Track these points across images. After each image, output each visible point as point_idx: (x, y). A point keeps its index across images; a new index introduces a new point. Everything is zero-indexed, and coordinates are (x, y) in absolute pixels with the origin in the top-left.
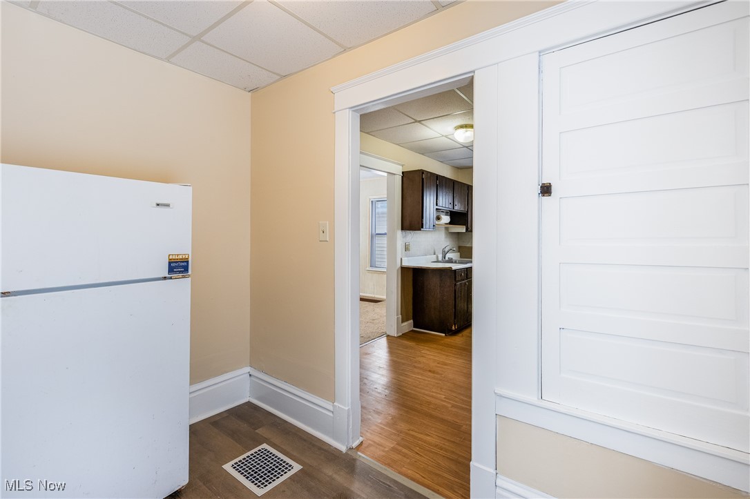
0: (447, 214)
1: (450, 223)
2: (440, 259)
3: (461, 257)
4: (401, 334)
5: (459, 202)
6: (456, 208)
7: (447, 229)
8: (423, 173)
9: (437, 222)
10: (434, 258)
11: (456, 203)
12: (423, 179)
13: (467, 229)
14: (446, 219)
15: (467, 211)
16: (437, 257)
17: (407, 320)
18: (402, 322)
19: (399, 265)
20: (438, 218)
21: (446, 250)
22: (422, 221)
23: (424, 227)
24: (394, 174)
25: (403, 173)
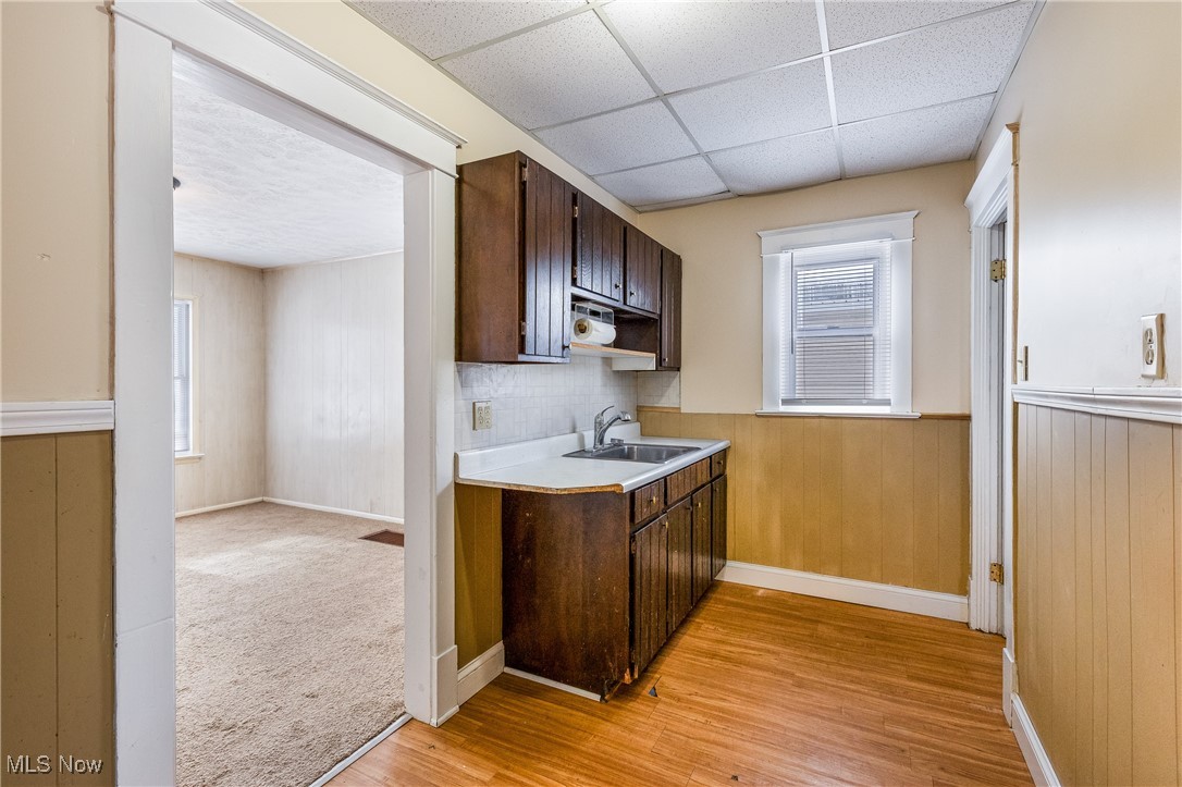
0: (605, 317)
1: (617, 344)
2: (589, 443)
3: (643, 434)
4: (454, 709)
5: (641, 284)
6: (632, 301)
7: (607, 361)
8: (523, 166)
9: (575, 339)
10: (570, 442)
11: (632, 287)
12: (523, 184)
13: (660, 362)
14: (603, 332)
15: (661, 316)
16: (582, 439)
17: (481, 650)
18: (461, 664)
19: (445, 478)
20: (581, 329)
21: (607, 418)
22: (521, 328)
23: (529, 348)
24: (426, 166)
25: (460, 169)
